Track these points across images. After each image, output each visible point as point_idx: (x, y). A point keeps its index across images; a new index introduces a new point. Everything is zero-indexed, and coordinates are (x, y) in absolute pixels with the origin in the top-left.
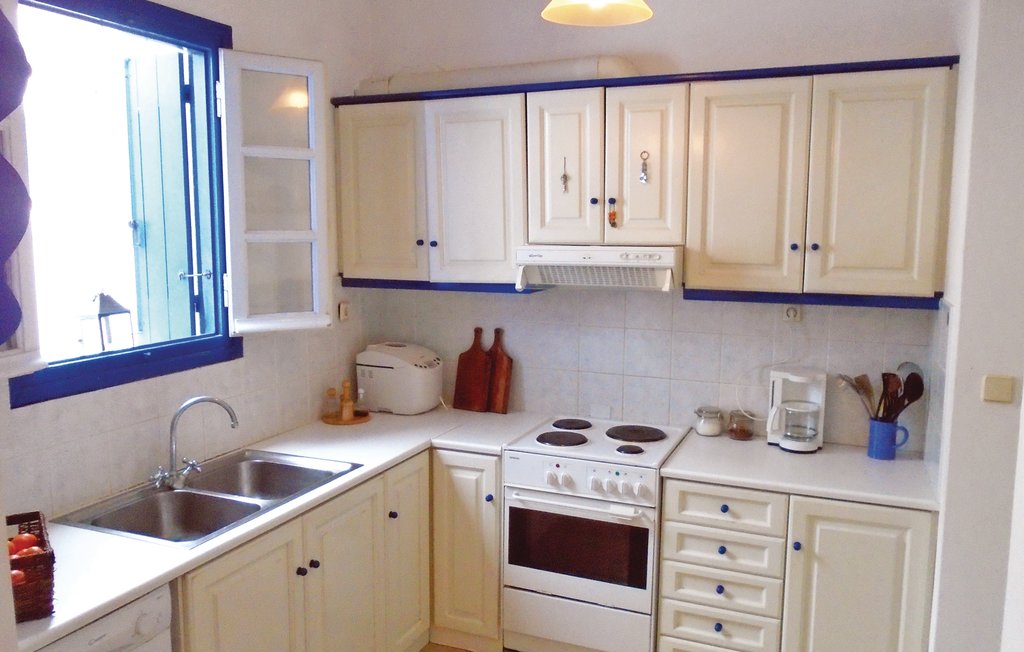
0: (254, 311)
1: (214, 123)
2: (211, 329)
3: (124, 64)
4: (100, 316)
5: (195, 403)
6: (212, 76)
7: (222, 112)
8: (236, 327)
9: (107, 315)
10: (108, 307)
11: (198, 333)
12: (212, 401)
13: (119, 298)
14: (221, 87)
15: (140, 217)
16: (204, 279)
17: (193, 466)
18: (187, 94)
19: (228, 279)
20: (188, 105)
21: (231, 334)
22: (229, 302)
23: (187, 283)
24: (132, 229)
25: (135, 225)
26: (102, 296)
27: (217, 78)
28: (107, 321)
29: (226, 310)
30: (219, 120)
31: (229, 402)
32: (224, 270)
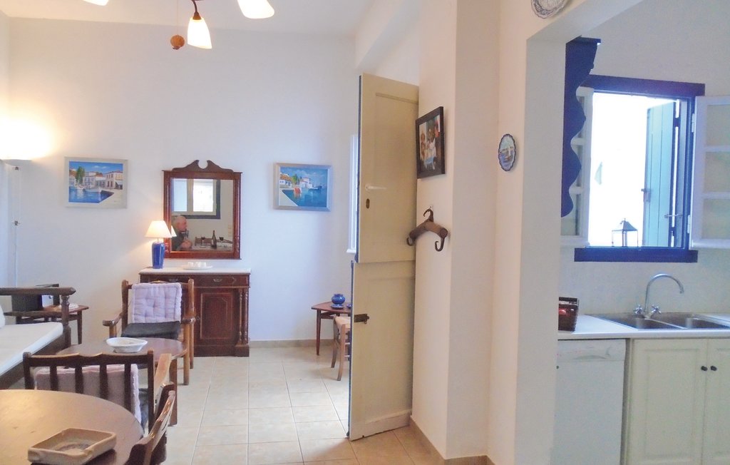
0: (704, 237)
1: (690, 136)
2: (679, 245)
3: (646, 112)
4: (623, 230)
5: (660, 276)
6: (691, 111)
7: (694, 129)
8: (693, 244)
9: (627, 230)
10: (627, 227)
11: (672, 245)
12: (670, 277)
13: (633, 224)
14: (695, 117)
15: (648, 187)
16: (678, 219)
17: (657, 309)
18: (677, 122)
19: (690, 219)
20: (677, 128)
21: (690, 249)
22: (690, 230)
23: (668, 220)
24: (643, 192)
25: (645, 191)
26: (625, 222)
27: (693, 112)
28: (626, 234)
29: (688, 235)
30: (692, 134)
31: (679, 279)
32: (689, 213)
